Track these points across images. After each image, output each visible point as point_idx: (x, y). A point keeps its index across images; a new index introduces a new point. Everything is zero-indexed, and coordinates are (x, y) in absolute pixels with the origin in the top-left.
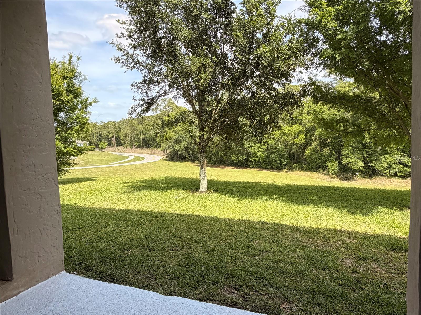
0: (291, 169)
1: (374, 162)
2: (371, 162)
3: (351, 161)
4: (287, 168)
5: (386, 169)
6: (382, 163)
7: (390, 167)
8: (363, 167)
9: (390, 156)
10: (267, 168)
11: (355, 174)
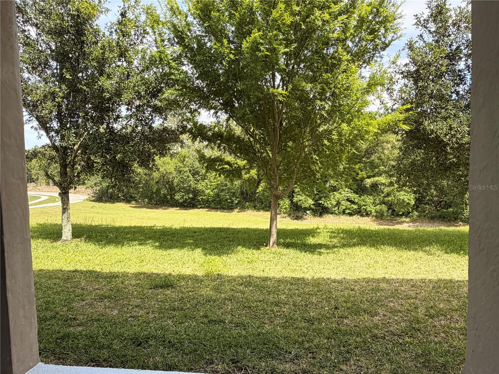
0: (243, 208)
1: (323, 199)
2: (320, 199)
3: (301, 199)
4: (239, 208)
5: (335, 207)
6: (331, 200)
7: (338, 204)
8: (313, 204)
9: (339, 193)
10: (217, 208)
11: (306, 213)
